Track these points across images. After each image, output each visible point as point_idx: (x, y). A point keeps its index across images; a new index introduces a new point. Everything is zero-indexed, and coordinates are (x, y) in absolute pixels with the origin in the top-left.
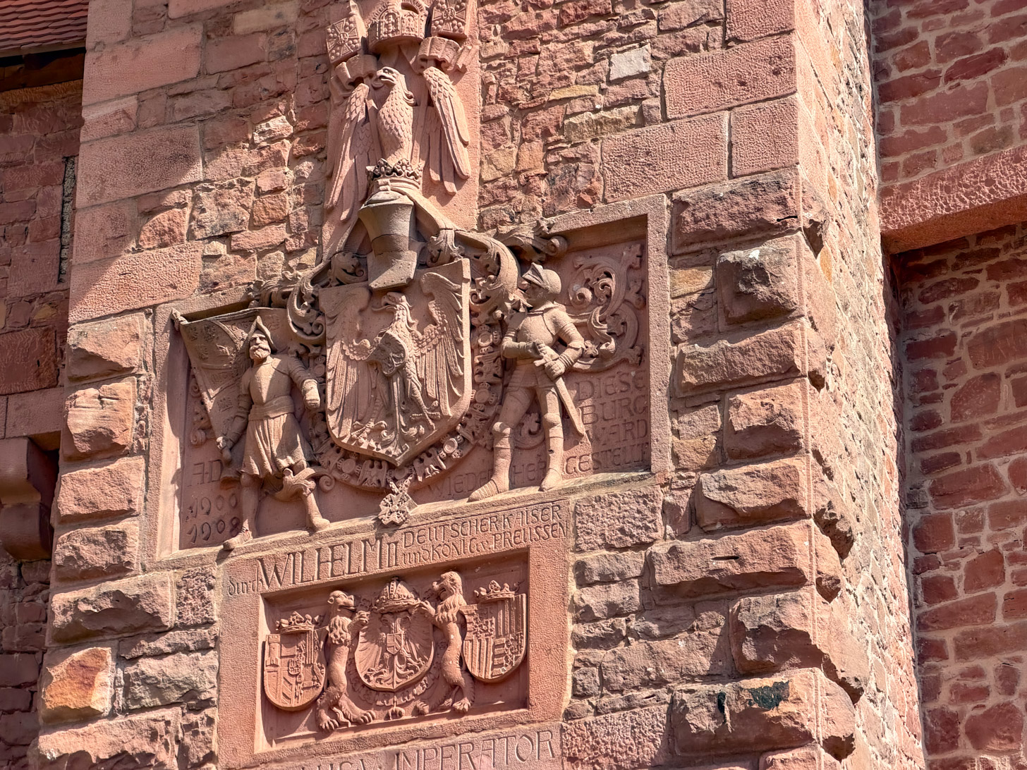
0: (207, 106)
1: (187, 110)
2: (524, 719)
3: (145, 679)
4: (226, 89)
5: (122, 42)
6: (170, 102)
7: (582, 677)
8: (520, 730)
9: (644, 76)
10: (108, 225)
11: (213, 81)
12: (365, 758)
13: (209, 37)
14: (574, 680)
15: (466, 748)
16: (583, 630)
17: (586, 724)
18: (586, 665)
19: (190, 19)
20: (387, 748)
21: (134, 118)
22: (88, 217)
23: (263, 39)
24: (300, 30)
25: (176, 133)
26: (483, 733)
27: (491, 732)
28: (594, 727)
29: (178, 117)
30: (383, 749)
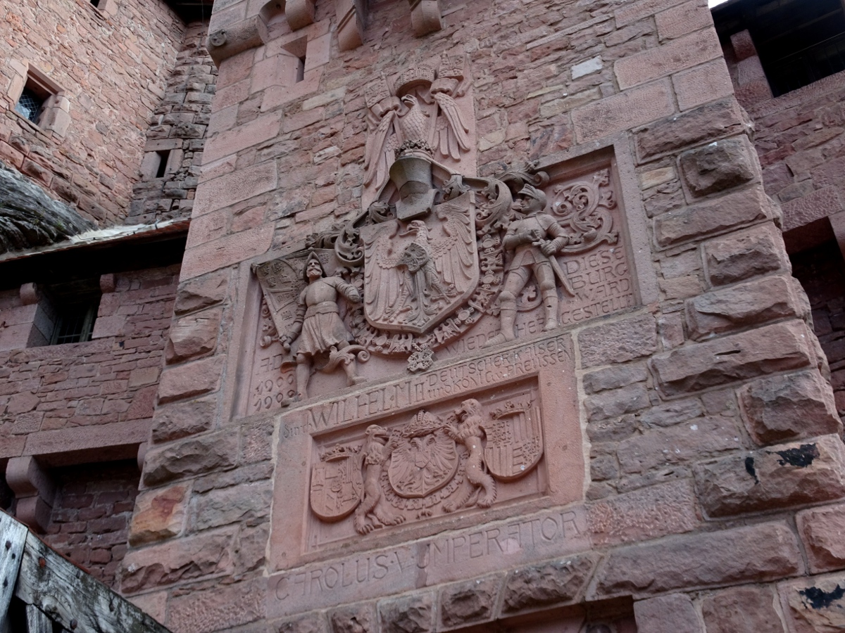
0: (283, 149)
1: (269, 154)
2: (545, 504)
3: (213, 506)
4: (296, 139)
5: (230, 130)
6: (258, 153)
7: (598, 465)
8: (543, 514)
9: (599, 72)
10: (212, 224)
11: (288, 136)
12: (398, 551)
13: (286, 115)
14: (592, 468)
15: (492, 534)
16: (596, 428)
17: (608, 502)
18: (601, 454)
19: (274, 109)
20: (419, 541)
21: (234, 165)
22: (199, 222)
23: (321, 110)
24: (346, 100)
25: (261, 167)
26: (508, 520)
27: (515, 519)
28: (617, 505)
29: (263, 159)
30: (415, 541)
